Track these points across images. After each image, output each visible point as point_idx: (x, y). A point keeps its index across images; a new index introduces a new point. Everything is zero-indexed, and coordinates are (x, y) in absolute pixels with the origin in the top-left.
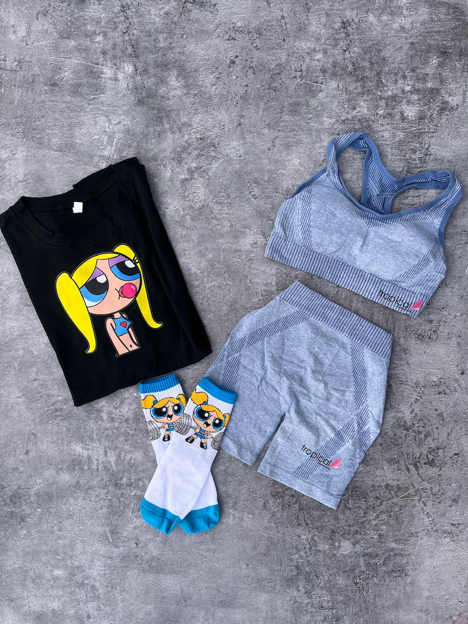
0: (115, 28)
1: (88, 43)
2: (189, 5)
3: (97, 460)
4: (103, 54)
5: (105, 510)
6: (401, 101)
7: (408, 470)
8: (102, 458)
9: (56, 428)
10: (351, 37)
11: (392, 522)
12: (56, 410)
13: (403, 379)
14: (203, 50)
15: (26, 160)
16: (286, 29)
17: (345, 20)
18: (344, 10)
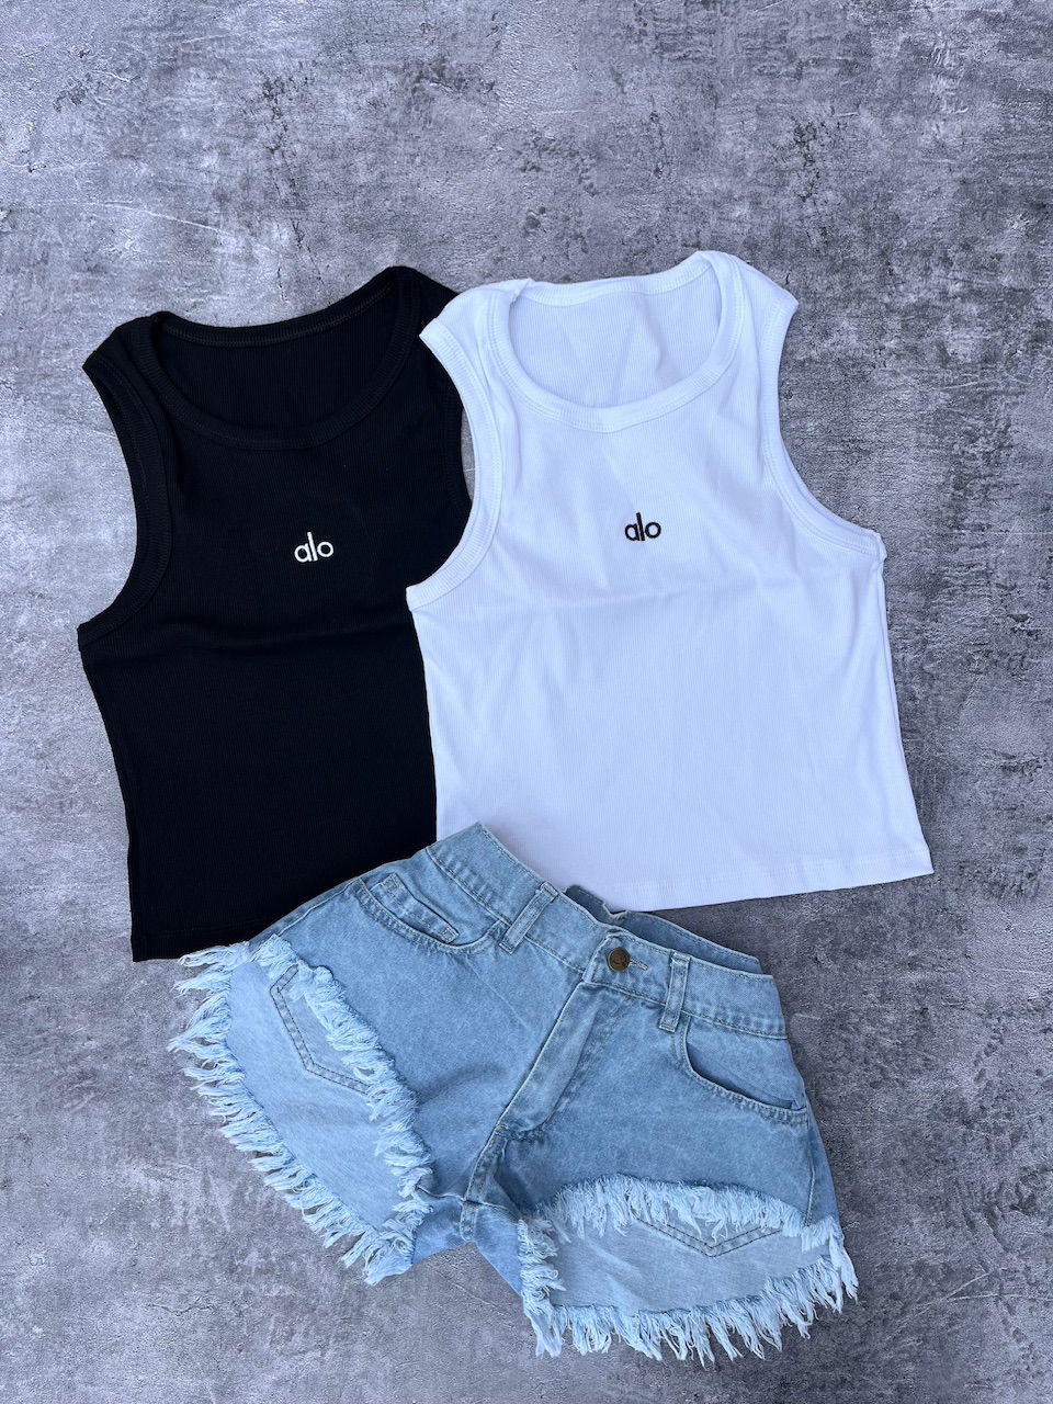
0: (249, 138)
1: (182, 172)
2: (429, 86)
3: (184, 1204)
4: (219, 199)
5: (201, 1334)
6: (939, 319)
7: (972, 1224)
8: (197, 1200)
9: (80, 1121)
10: (819, 164)
11: (930, 1353)
12: (83, 1076)
13: (957, 993)
14: (461, 194)
15: (24, 450)
16: (663, 144)
17: (803, 125)
18: (800, 102)
